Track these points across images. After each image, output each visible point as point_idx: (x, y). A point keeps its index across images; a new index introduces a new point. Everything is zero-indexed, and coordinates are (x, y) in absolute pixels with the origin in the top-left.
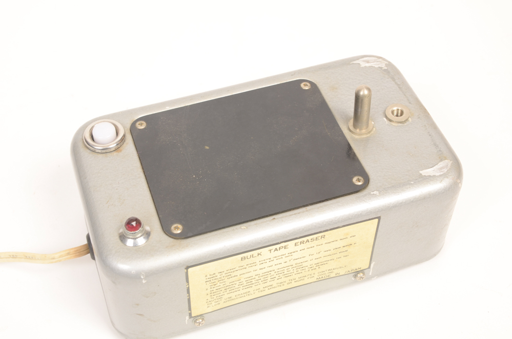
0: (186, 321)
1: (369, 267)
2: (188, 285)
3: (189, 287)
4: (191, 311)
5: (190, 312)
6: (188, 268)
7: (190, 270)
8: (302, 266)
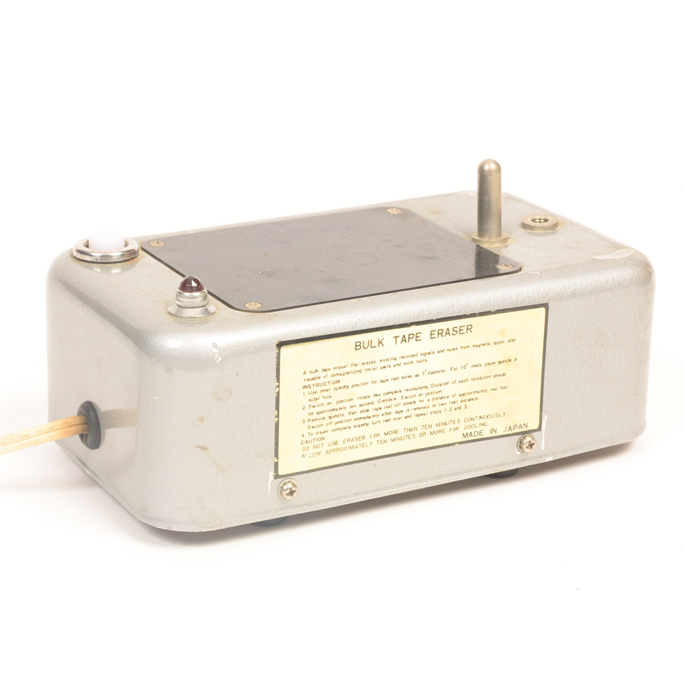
0: (269, 483)
1: (539, 429)
2: (278, 386)
3: (278, 392)
4: (277, 459)
5: (276, 461)
6: (281, 344)
7: (284, 349)
8: (440, 395)
